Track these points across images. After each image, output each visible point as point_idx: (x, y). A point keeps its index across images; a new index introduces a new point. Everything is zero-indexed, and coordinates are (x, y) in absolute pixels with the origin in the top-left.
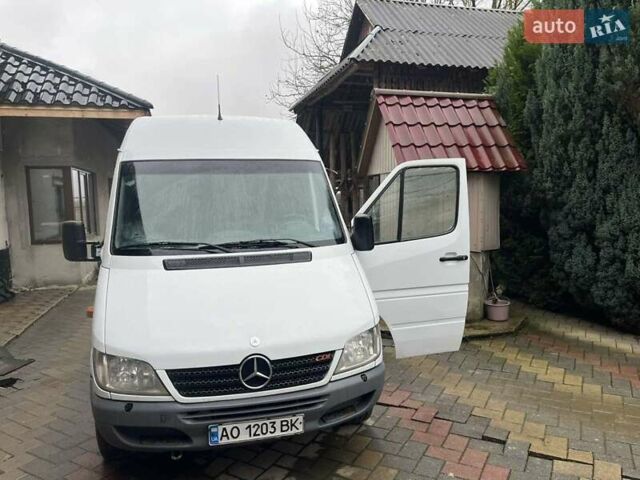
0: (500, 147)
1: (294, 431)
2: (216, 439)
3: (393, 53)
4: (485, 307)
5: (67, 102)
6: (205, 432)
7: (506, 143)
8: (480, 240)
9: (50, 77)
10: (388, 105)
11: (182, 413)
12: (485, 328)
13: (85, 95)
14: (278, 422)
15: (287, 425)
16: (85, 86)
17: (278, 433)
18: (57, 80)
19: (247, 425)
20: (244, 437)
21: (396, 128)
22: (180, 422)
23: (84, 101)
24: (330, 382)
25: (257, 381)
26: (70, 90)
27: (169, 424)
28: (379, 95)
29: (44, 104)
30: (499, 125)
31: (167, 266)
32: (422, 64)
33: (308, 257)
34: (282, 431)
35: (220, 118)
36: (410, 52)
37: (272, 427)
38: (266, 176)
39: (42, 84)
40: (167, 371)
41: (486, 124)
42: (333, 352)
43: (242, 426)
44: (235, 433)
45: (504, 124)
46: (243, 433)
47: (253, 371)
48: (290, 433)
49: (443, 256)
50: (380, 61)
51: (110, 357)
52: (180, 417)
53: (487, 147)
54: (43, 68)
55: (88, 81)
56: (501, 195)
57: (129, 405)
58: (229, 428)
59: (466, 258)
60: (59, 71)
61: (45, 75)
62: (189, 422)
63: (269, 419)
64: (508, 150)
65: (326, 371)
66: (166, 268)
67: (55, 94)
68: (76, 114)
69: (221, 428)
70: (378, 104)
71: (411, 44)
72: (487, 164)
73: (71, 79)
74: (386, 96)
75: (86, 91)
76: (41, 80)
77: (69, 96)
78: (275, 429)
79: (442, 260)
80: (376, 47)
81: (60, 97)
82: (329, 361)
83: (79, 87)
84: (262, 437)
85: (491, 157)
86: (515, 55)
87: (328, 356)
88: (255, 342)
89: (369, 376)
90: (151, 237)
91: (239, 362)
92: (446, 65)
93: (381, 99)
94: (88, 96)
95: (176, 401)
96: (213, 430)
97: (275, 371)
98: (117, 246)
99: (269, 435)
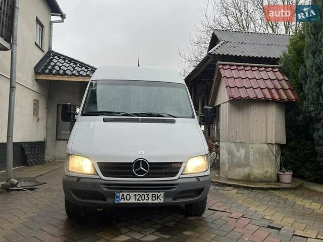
0: (284, 90)
1: (159, 201)
2: (118, 199)
4: (278, 174)
5: (77, 74)
6: (113, 196)
7: (288, 87)
8: (274, 137)
9: (72, 64)
11: (103, 184)
12: (278, 185)
13: (85, 72)
14: (150, 194)
15: (155, 197)
16: (86, 68)
17: (150, 201)
18: (74, 66)
19: (134, 194)
20: (133, 200)
21: (228, 79)
22: (102, 189)
23: (85, 74)
24: (179, 178)
25: (141, 172)
26: (80, 69)
27: (96, 189)
28: (220, 64)
29: (67, 75)
30: (284, 79)
31: (105, 120)
32: (245, 56)
33: (173, 122)
34: (152, 200)
35: (139, 65)
36: (239, 51)
39: (68, 67)
40: (98, 163)
41: (277, 79)
43: (132, 194)
44: (128, 198)
45: (287, 79)
46: (132, 198)
47: (139, 167)
48: (156, 201)
50: (223, 54)
52: (102, 186)
53: (277, 90)
54: (69, 61)
55: (87, 66)
56: (286, 115)
58: (125, 194)
61: (70, 64)
62: (105, 189)
63: (146, 192)
64: (289, 91)
66: (104, 121)
67: (73, 71)
68: (81, 79)
69: (121, 194)
71: (240, 47)
72: (277, 97)
73: (80, 65)
74: (223, 65)
75: (86, 70)
76: (68, 65)
77: (79, 72)
78: (149, 198)
81: (75, 72)
83: (84, 68)
84: (141, 201)
85: (279, 94)
86: (294, 49)
88: (142, 152)
89: (201, 179)
90: (100, 109)
91: (133, 162)
92: (257, 57)
93: (221, 66)
94: (87, 72)
95: (101, 179)
96: (117, 194)
98: (84, 113)
99: (145, 201)
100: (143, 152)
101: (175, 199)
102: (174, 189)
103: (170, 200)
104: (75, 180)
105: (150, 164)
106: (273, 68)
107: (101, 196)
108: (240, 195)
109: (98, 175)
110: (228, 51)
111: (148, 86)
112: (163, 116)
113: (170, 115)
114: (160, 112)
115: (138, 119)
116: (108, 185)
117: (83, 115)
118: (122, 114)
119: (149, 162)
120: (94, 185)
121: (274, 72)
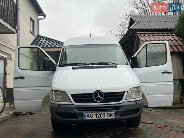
1: (111, 117)
2: (85, 117)
3: (142, 27)
5: (54, 47)
9: (51, 42)
10: (141, 36)
13: (58, 45)
14: (106, 113)
15: (109, 115)
16: (59, 43)
17: (106, 118)
18: (52, 42)
20: (95, 118)
23: (58, 47)
24: (124, 102)
25: (99, 99)
26: (55, 44)
27: (71, 111)
28: (138, 34)
29: (48, 47)
31: (73, 68)
33: (116, 67)
34: (107, 117)
37: (104, 115)
38: (103, 48)
39: (48, 43)
42: (124, 92)
43: (94, 114)
46: (94, 116)
48: (110, 118)
49: (163, 72)
51: (55, 91)
52: (74, 109)
54: (49, 40)
57: (60, 105)
58: (90, 114)
59: (171, 73)
60: (53, 40)
62: (77, 111)
63: (103, 112)
65: (122, 99)
66: (73, 69)
68: (56, 50)
69: (87, 114)
70: (138, 36)
73: (55, 42)
75: (59, 44)
77: (55, 46)
78: (105, 116)
79: (162, 73)
80: (137, 26)
81: (52, 46)
82: (123, 95)
83: (57, 43)
84: (100, 118)
87: (123, 93)
91: (93, 93)
94: (59, 45)
96: (85, 114)
97: (105, 97)
99: (103, 118)
100: (99, 86)
101: (121, 116)
102: (121, 110)
103: (119, 117)
104: (58, 106)
105: (104, 93)
106: (171, 33)
107: (74, 116)
108: (159, 113)
109: (72, 102)
110: (141, 27)
111: (98, 47)
112: (108, 64)
113: (113, 63)
114: (106, 62)
115: (94, 66)
116: (78, 108)
117: (59, 66)
118: (83, 64)
119: (103, 92)
120: (70, 108)
121: (172, 36)
